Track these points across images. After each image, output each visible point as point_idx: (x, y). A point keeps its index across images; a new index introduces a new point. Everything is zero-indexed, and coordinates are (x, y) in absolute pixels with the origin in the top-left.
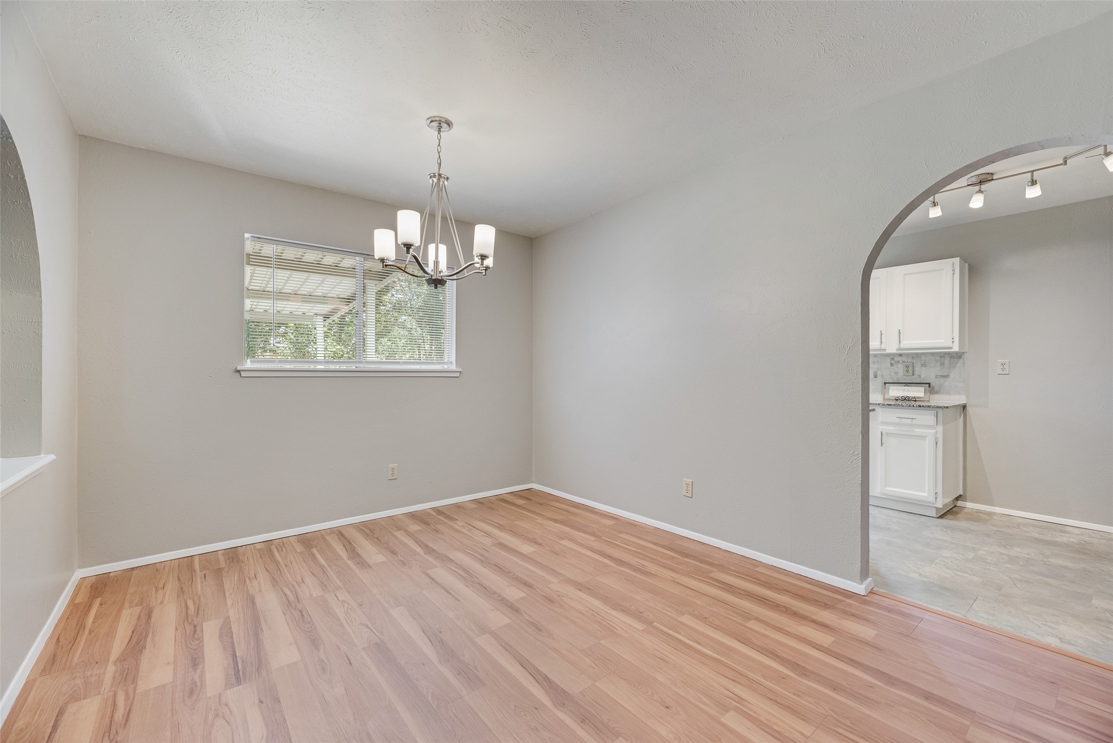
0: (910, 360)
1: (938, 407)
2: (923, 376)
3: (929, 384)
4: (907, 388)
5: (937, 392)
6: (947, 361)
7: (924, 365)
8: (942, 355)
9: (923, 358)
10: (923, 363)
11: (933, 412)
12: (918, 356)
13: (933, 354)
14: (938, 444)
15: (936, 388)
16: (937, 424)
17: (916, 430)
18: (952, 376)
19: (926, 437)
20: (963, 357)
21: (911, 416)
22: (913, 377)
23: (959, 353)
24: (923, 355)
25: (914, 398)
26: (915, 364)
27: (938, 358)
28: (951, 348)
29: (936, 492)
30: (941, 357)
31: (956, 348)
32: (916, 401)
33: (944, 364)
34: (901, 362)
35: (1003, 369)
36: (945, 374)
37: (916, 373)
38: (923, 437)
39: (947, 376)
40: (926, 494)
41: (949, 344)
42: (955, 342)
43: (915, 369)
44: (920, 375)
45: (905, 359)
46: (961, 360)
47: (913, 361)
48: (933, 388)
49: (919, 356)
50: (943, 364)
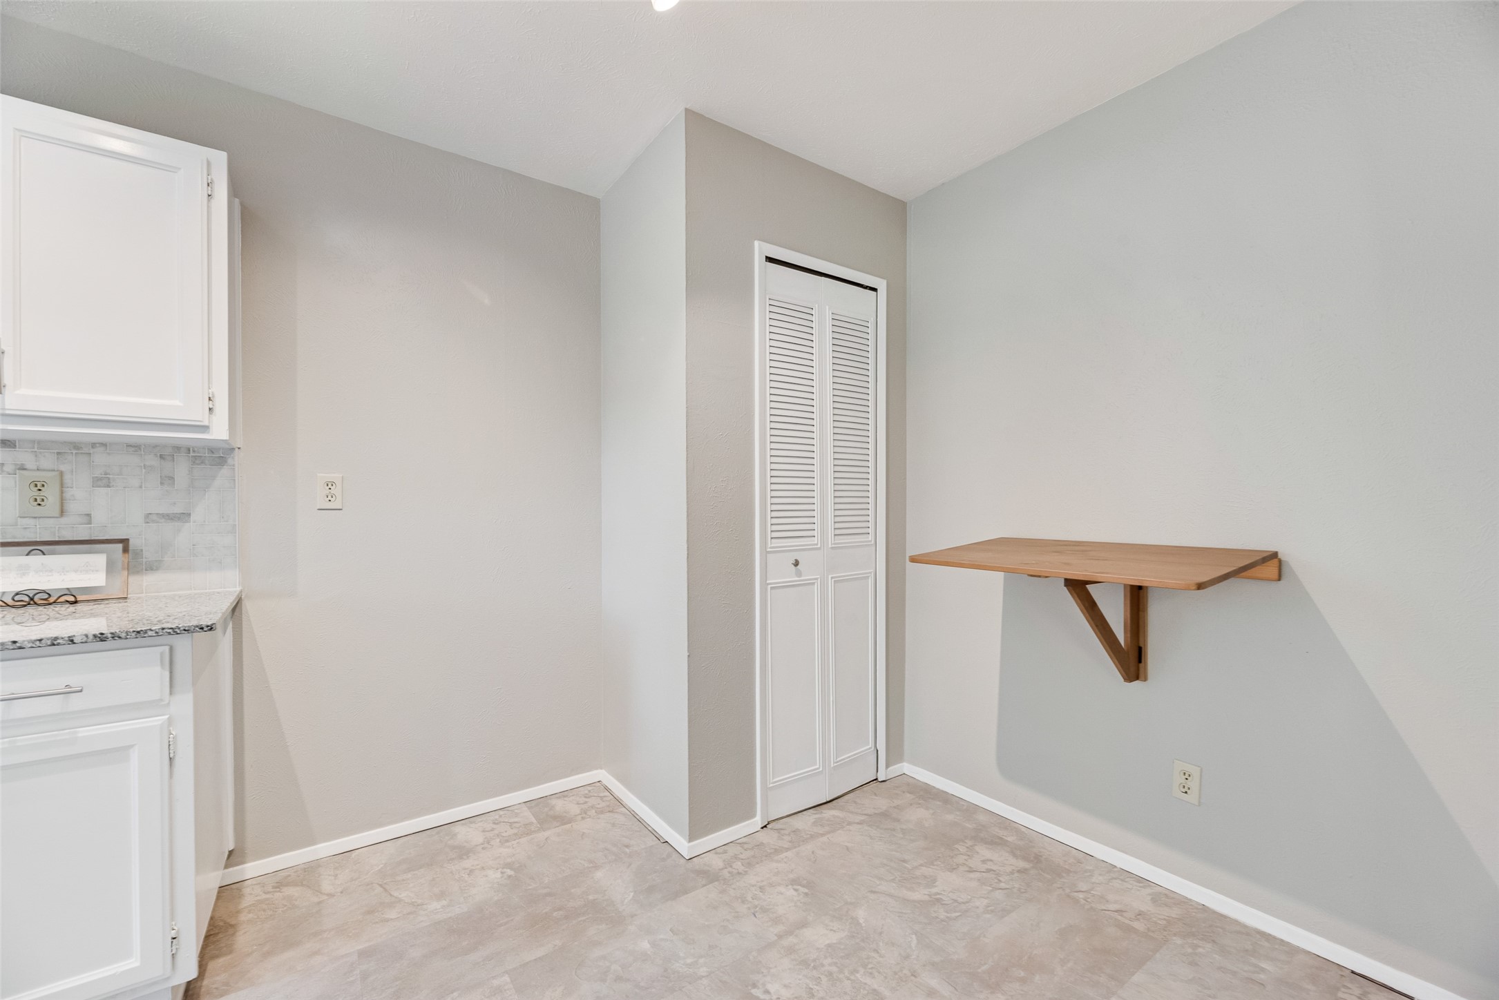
0: (48, 461)
1: (175, 631)
2: (100, 517)
3: (125, 542)
4: (36, 560)
5: (151, 568)
6: (181, 469)
7: (103, 481)
8: (167, 453)
9: (100, 458)
10: (98, 473)
11: (156, 653)
12: (77, 447)
13: (135, 447)
14: (177, 762)
15: (149, 555)
16: (171, 693)
17: (83, 732)
18: (198, 514)
19: (132, 746)
20: (230, 461)
21: (58, 683)
22: (64, 520)
23: (218, 449)
24: (101, 449)
25: (69, 592)
26: (67, 478)
27: (152, 461)
28: (205, 428)
29: (173, 934)
30: (161, 457)
31: (219, 431)
32: (76, 602)
33: (172, 478)
34: (8, 468)
35: (330, 497)
36: (178, 510)
37: (72, 507)
38: (117, 753)
39: (184, 517)
40: (133, 963)
41: (197, 414)
42: (217, 409)
43: (68, 493)
44: (89, 515)
45: (26, 458)
46: (225, 471)
47: (62, 468)
48: (138, 553)
49: (85, 450)
50: (168, 480)
